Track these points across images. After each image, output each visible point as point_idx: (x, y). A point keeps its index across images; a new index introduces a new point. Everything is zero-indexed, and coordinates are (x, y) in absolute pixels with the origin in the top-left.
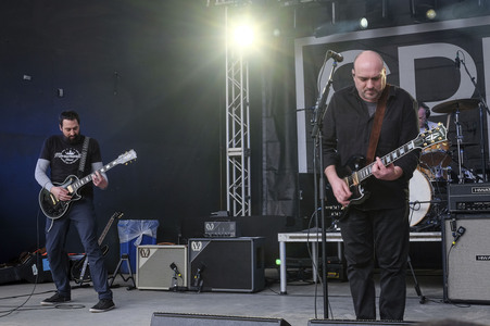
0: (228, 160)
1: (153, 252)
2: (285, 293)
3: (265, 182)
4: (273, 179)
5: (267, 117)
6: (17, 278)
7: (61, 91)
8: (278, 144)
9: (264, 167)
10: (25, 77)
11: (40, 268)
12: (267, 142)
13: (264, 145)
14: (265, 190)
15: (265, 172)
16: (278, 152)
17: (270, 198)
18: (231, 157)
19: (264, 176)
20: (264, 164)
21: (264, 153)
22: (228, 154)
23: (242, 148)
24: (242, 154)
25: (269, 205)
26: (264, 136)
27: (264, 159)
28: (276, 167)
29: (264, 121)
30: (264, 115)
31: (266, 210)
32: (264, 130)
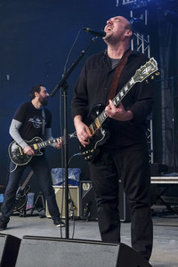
3: (164, 139)
4: (169, 136)
5: (165, 89)
7: (8, 77)
8: (173, 109)
9: (163, 127)
12: (165, 108)
13: (163, 111)
14: (164, 145)
15: (164, 131)
17: (167, 152)
19: (163, 135)
20: (163, 125)
21: (163, 116)
25: (167, 156)
26: (163, 103)
27: (163, 121)
28: (173, 128)
29: (163, 92)
30: (163, 87)
31: (165, 161)
32: (163, 98)
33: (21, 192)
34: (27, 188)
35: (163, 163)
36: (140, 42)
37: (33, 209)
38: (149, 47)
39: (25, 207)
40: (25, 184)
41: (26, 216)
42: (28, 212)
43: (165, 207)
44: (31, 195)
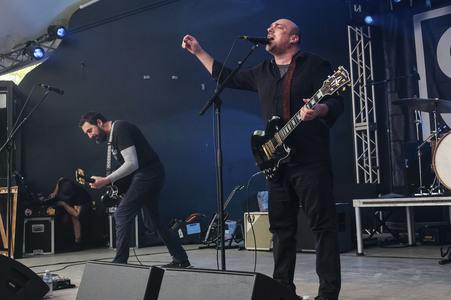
0: (355, 134)
1: (257, 217)
2: (362, 254)
3: (393, 153)
4: (399, 149)
5: (392, 92)
7: (203, 86)
8: (403, 117)
9: (391, 139)
10: (173, 77)
11: (185, 232)
12: (393, 115)
14: (393, 160)
15: (392, 144)
16: (403, 124)
17: (397, 167)
18: (359, 132)
19: (392, 148)
20: (391, 135)
21: (390, 126)
22: (355, 129)
23: (367, 123)
24: (367, 128)
26: (390, 110)
28: (402, 139)
29: (389, 96)
36: (360, 38)
37: (231, 240)
38: (370, 43)
43: (390, 235)
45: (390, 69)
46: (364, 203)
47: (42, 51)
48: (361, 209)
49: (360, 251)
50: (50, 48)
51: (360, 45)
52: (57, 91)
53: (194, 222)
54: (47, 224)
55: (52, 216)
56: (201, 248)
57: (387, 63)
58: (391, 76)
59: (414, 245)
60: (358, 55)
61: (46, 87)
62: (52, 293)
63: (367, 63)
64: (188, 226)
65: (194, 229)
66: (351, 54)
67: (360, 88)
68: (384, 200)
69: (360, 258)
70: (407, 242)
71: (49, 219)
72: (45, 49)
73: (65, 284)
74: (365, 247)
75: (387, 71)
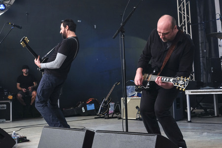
1: (128, 101)
2: (191, 122)
3: (202, 64)
5: (201, 30)
6: (76, 113)
7: (95, 26)
8: (208, 44)
9: (201, 56)
10: (78, 21)
11: (86, 109)
12: (202, 43)
13: (200, 45)
14: (202, 68)
15: (201, 59)
17: (204, 73)
19: (201, 61)
20: (201, 54)
21: (200, 49)
25: (204, 76)
26: (200, 40)
27: (201, 52)
28: (207, 56)
29: (200, 32)
30: (199, 29)
31: (203, 79)
32: (200, 36)
33: (105, 102)
34: (109, 99)
35: (202, 81)
37: (113, 113)
38: (189, 2)
39: (108, 112)
40: (108, 97)
41: (109, 118)
42: (110, 116)
43: (203, 110)
44: (112, 104)
45: (201, 17)
46: (192, 92)
47: (4, 6)
48: (190, 95)
49: (189, 120)
50: (9, 4)
51: (184, 3)
52: (18, 27)
53: (91, 103)
54: (8, 105)
55: (11, 100)
56: (96, 118)
57: (198, 14)
58: (201, 21)
59: (218, 116)
60: (182, 9)
61: (12, 24)
62: (18, 145)
63: (188, 13)
64: (87, 106)
65: (91, 107)
66: (178, 8)
67: (183, 27)
68: (203, 90)
69: (189, 124)
70: (214, 114)
71: (9, 101)
72: (6, 5)
73: (23, 140)
74: (192, 117)
75: (199, 18)
